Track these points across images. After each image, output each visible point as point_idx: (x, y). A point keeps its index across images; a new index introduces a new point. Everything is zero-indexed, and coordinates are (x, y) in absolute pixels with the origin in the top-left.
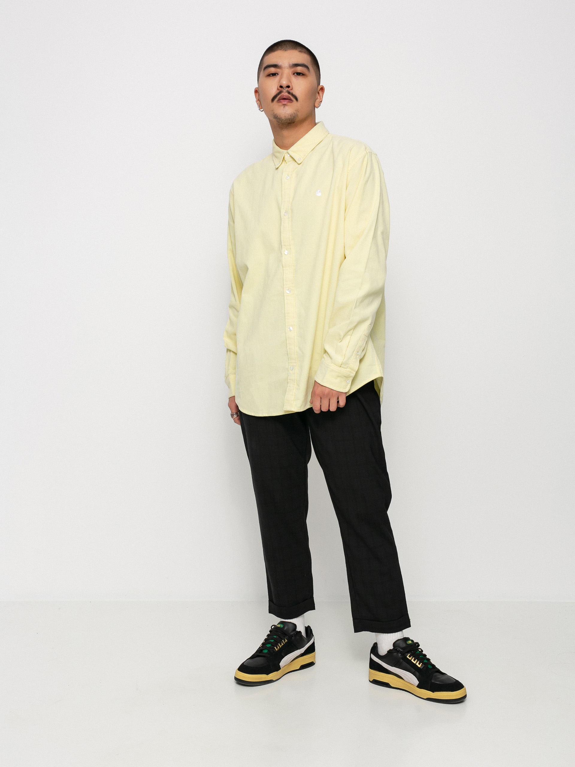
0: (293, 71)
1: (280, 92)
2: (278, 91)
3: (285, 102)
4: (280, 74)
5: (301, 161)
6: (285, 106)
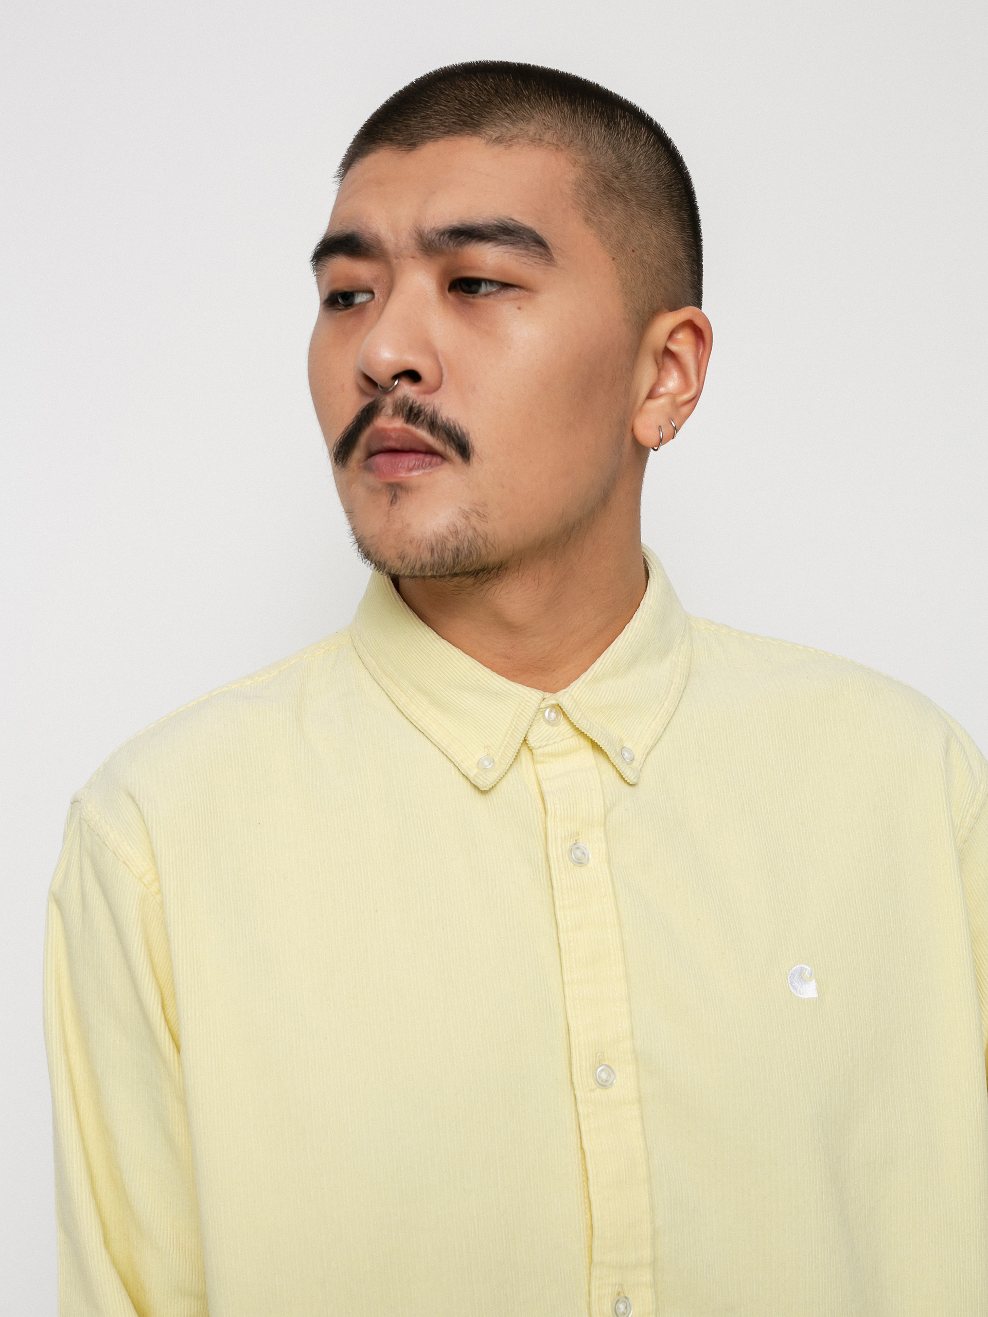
5: (636, 764)
6: (398, 493)
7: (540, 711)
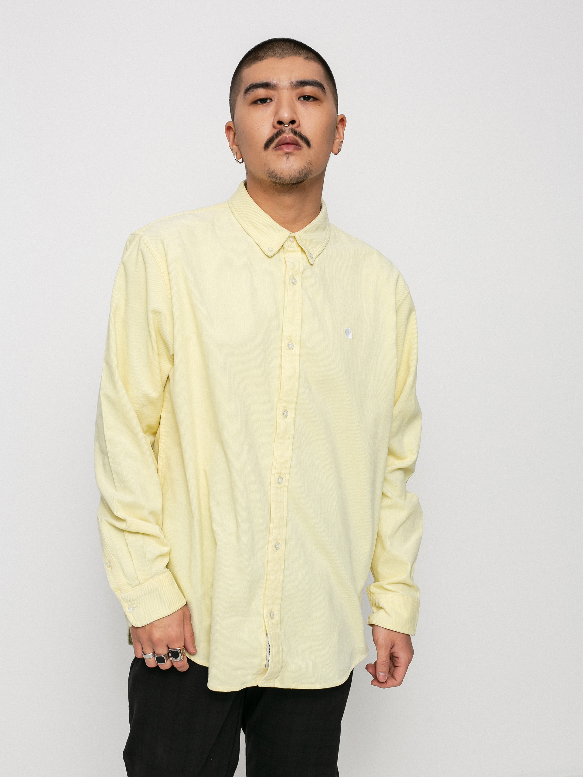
0: (297, 94)
1: (279, 133)
2: (276, 131)
3: (289, 149)
4: (275, 100)
5: (313, 259)
6: (289, 156)
7: (289, 237)
